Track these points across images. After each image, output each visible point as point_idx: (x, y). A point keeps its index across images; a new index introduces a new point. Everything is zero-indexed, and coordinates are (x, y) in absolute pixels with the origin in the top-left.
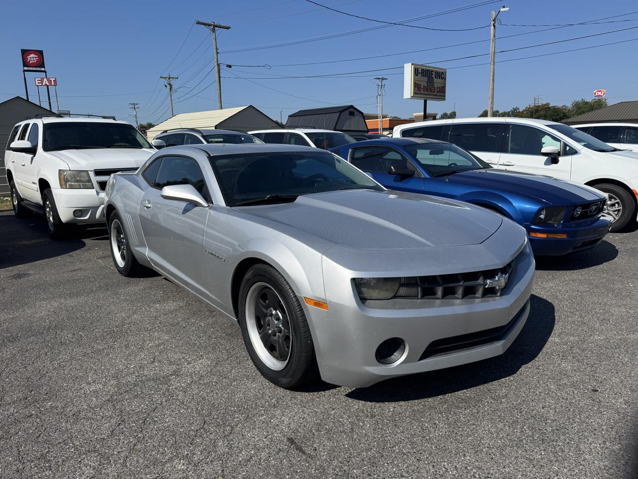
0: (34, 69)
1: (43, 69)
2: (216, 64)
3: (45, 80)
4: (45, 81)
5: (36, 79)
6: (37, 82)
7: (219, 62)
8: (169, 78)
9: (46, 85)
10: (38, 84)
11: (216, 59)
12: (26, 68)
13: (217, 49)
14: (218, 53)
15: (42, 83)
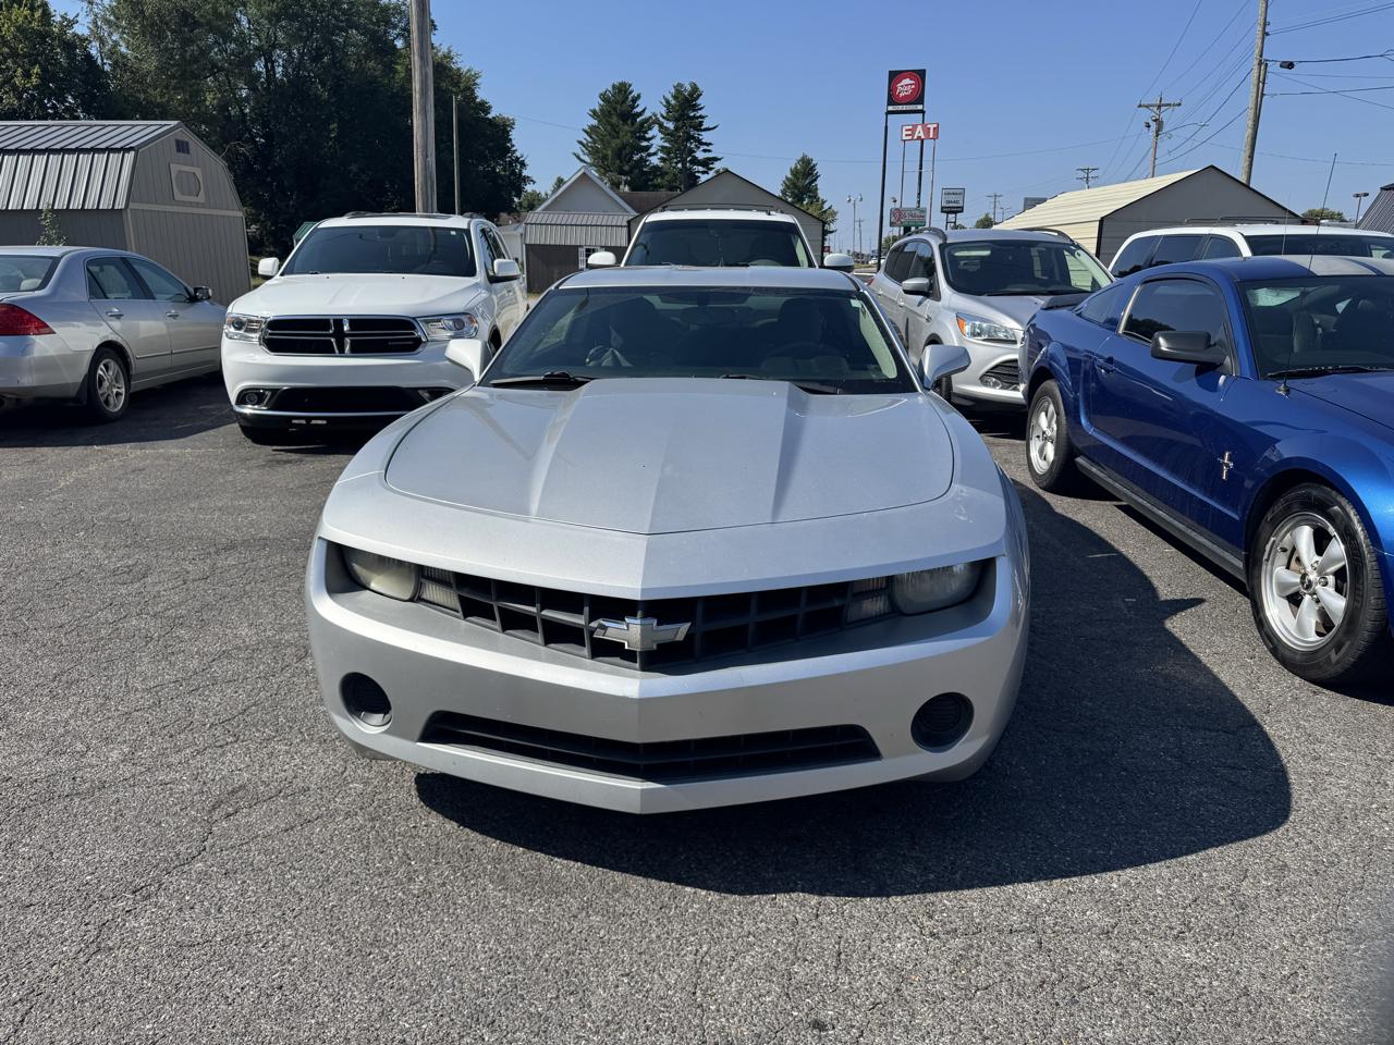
0: (905, 108)
1: (920, 107)
2: (1256, 62)
3: (920, 128)
4: (920, 132)
5: (905, 128)
6: (905, 133)
7: (1264, 57)
8: (1159, 107)
9: (919, 138)
10: (905, 138)
11: (1257, 51)
12: (891, 108)
13: (1265, 25)
14: (1265, 34)
15: (912, 135)
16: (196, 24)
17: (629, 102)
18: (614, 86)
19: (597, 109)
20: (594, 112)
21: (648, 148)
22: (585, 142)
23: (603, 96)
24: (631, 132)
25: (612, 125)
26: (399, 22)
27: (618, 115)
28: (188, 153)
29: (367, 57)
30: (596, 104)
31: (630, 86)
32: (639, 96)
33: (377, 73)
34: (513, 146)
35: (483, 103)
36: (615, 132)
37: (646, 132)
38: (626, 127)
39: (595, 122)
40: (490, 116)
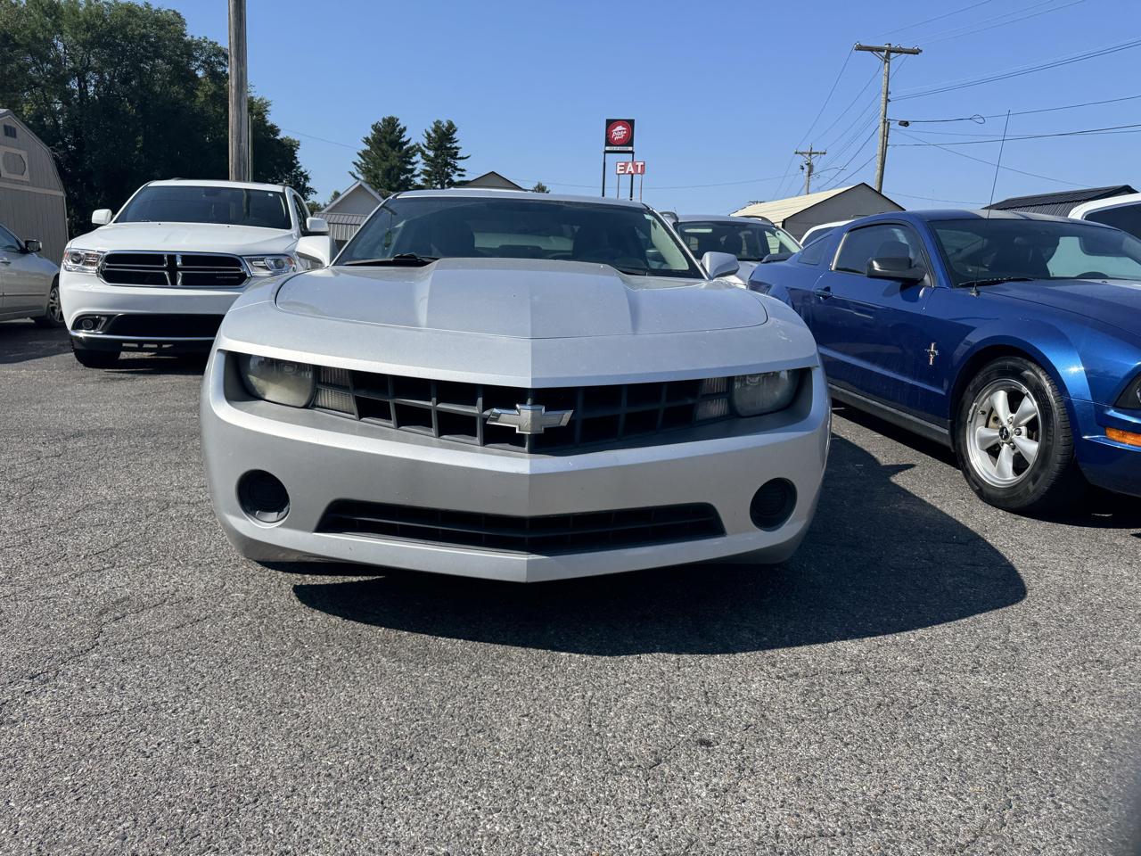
0: (618, 149)
1: (630, 149)
2: (882, 121)
3: (630, 165)
4: (630, 168)
5: (619, 164)
6: (619, 168)
7: (888, 117)
8: (810, 154)
9: (630, 172)
10: (619, 172)
11: (882, 113)
12: (608, 148)
13: (887, 93)
14: (888, 100)
15: (625, 170)
16: (17, 45)
17: (396, 133)
18: (384, 120)
19: (370, 137)
20: (367, 139)
21: (413, 170)
22: (359, 163)
23: (375, 127)
24: (398, 157)
25: (382, 151)
26: (201, 56)
27: (387, 143)
28: (15, 137)
29: (171, 83)
30: (369, 133)
31: (398, 120)
32: (405, 129)
33: (180, 96)
34: (298, 163)
35: (273, 127)
36: (385, 157)
37: (411, 158)
38: (394, 153)
39: (368, 148)
40: (278, 138)
